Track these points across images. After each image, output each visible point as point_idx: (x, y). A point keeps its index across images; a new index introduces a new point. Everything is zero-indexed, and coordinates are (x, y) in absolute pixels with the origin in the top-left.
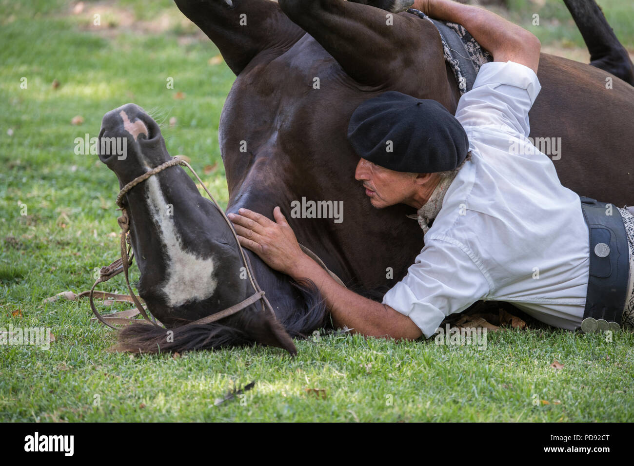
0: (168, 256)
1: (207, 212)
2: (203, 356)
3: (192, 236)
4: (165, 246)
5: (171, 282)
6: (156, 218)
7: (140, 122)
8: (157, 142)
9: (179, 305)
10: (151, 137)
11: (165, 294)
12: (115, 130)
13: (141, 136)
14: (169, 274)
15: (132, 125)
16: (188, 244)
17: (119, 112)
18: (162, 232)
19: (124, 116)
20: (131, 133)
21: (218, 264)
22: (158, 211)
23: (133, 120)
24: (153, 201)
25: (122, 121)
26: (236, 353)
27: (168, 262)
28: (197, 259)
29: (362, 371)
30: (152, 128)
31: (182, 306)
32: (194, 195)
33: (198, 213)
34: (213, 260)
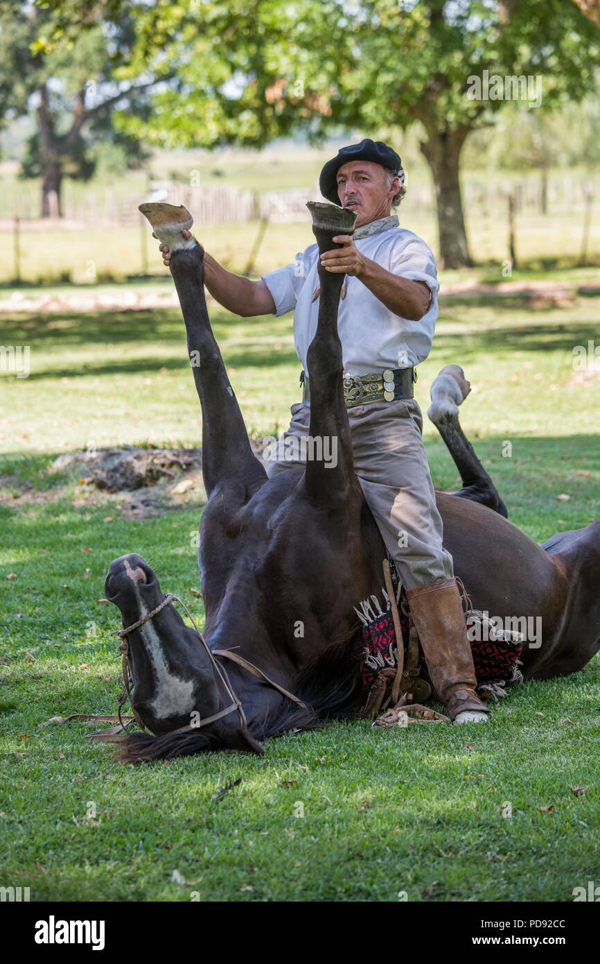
0: (157, 678)
1: (190, 642)
2: (189, 760)
3: (177, 662)
4: (155, 670)
5: (159, 699)
6: (149, 647)
7: (140, 570)
8: (153, 587)
9: (164, 717)
10: (148, 582)
11: (153, 708)
12: (119, 575)
13: (141, 581)
14: (157, 693)
15: (133, 572)
16: (174, 669)
17: (123, 561)
18: (153, 659)
19: (126, 564)
20: (132, 578)
21: (197, 686)
22: (150, 642)
23: (134, 568)
24: (146, 633)
25: (125, 569)
26: (214, 757)
27: (158, 683)
28: (181, 681)
29: (317, 763)
30: (149, 574)
31: (167, 719)
32: (181, 628)
33: (183, 643)
34: (194, 682)
